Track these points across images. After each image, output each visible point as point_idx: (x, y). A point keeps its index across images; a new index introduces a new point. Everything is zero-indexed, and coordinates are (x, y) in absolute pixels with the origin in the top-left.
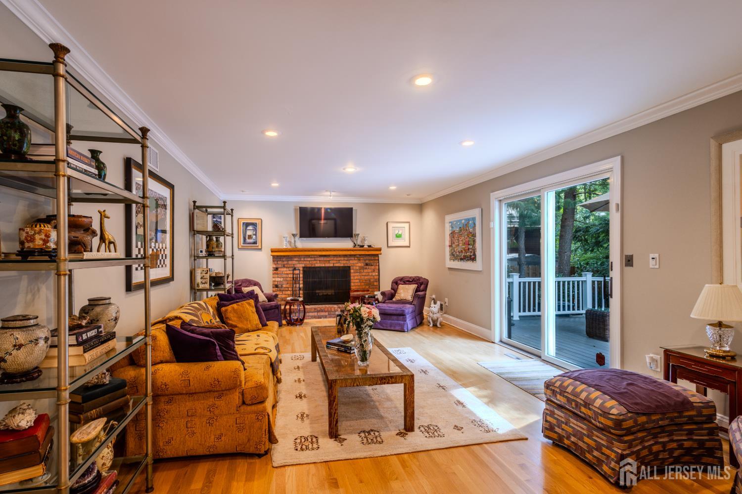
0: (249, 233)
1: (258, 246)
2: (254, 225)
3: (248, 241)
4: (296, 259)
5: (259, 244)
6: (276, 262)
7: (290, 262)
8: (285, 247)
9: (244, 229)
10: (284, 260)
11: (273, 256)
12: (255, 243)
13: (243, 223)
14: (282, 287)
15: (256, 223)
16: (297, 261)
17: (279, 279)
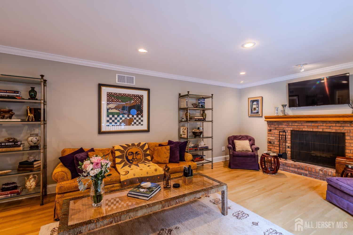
0: (254, 106)
1: (260, 115)
2: (257, 101)
3: (254, 111)
4: (284, 124)
5: (260, 113)
6: (270, 126)
7: (280, 126)
8: (276, 115)
9: (251, 105)
10: (275, 124)
11: (267, 121)
12: (258, 113)
13: (251, 101)
14: (274, 143)
15: (258, 100)
16: (286, 125)
17: (272, 138)
